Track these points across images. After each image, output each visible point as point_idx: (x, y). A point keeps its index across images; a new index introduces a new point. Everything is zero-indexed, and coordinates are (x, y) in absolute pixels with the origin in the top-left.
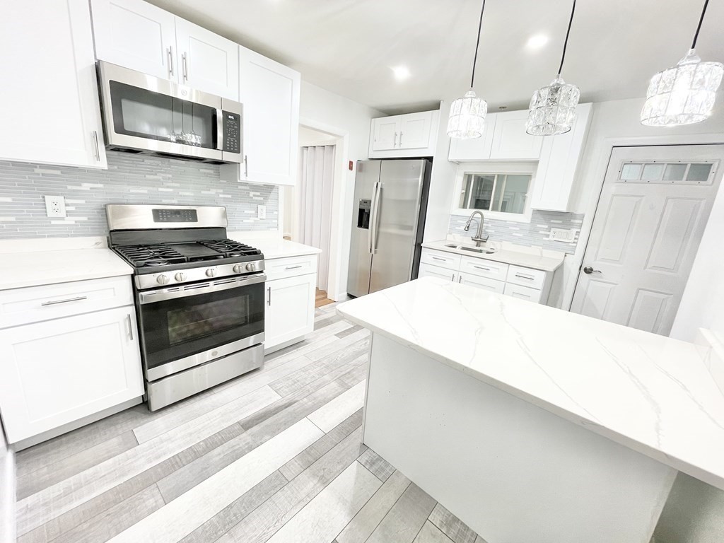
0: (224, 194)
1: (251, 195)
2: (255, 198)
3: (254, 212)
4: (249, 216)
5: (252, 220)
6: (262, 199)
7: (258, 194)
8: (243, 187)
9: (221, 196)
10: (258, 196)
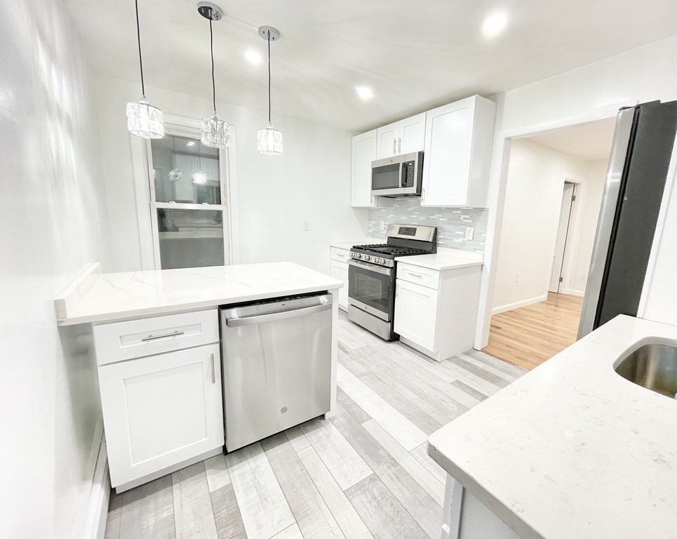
0: (442, 218)
1: (462, 218)
2: (465, 221)
3: (462, 233)
4: (458, 237)
5: (460, 240)
6: (471, 221)
7: (468, 217)
8: (457, 212)
9: (441, 219)
10: (467, 219)
